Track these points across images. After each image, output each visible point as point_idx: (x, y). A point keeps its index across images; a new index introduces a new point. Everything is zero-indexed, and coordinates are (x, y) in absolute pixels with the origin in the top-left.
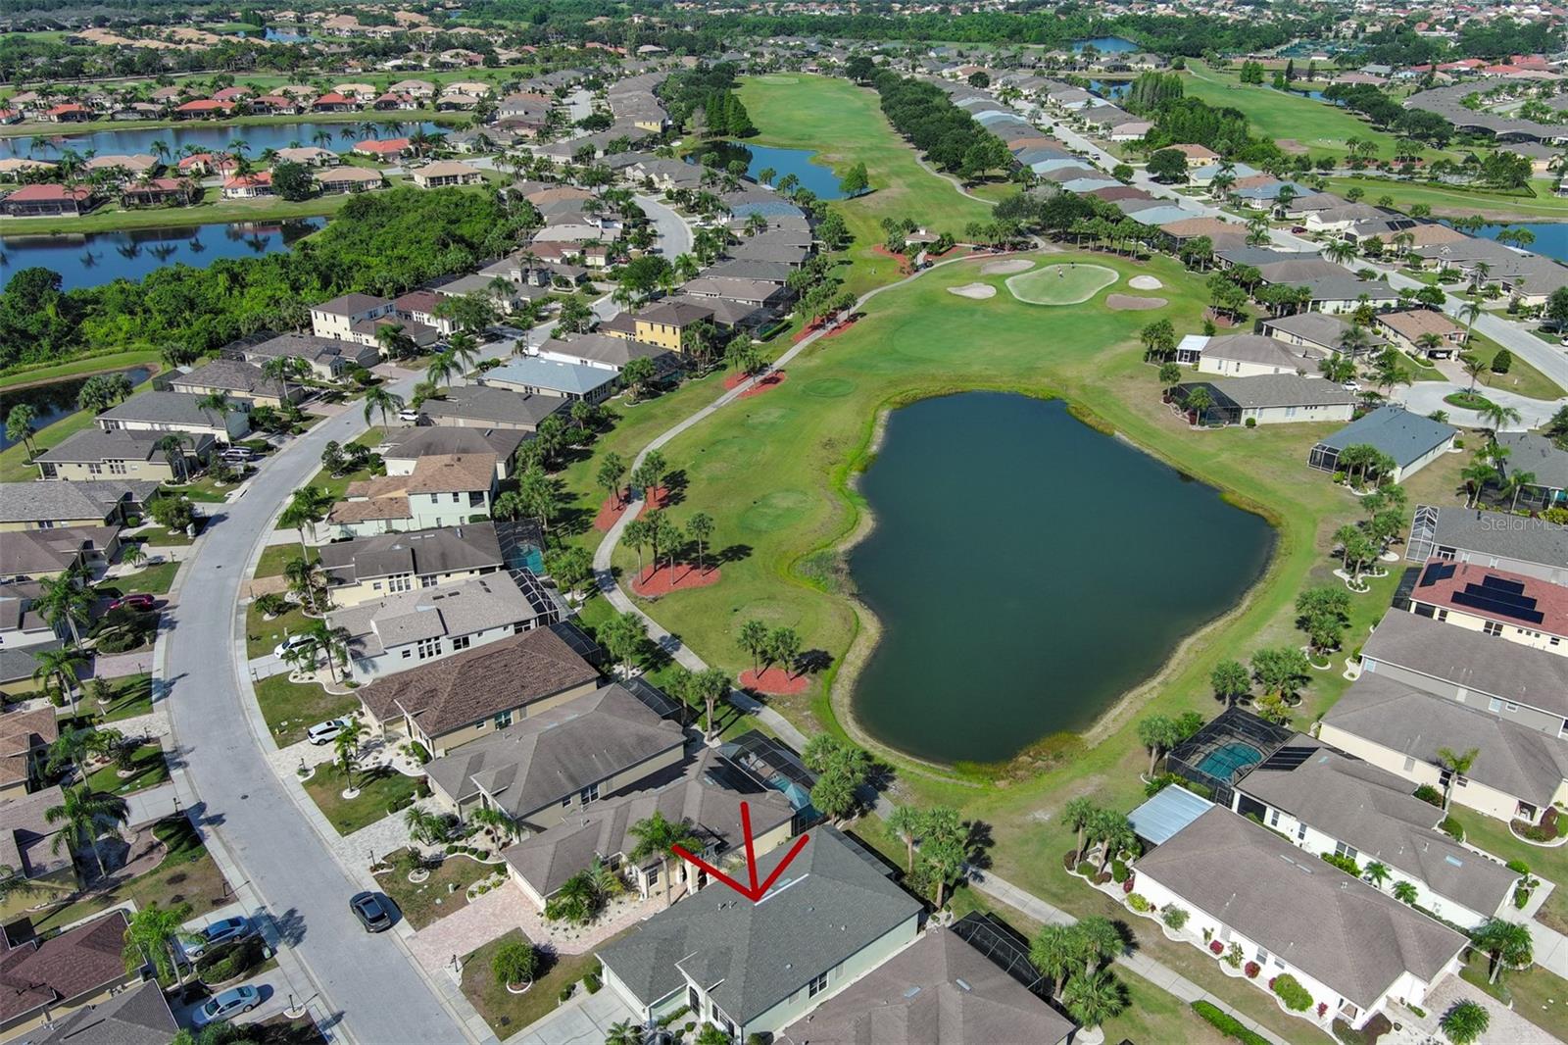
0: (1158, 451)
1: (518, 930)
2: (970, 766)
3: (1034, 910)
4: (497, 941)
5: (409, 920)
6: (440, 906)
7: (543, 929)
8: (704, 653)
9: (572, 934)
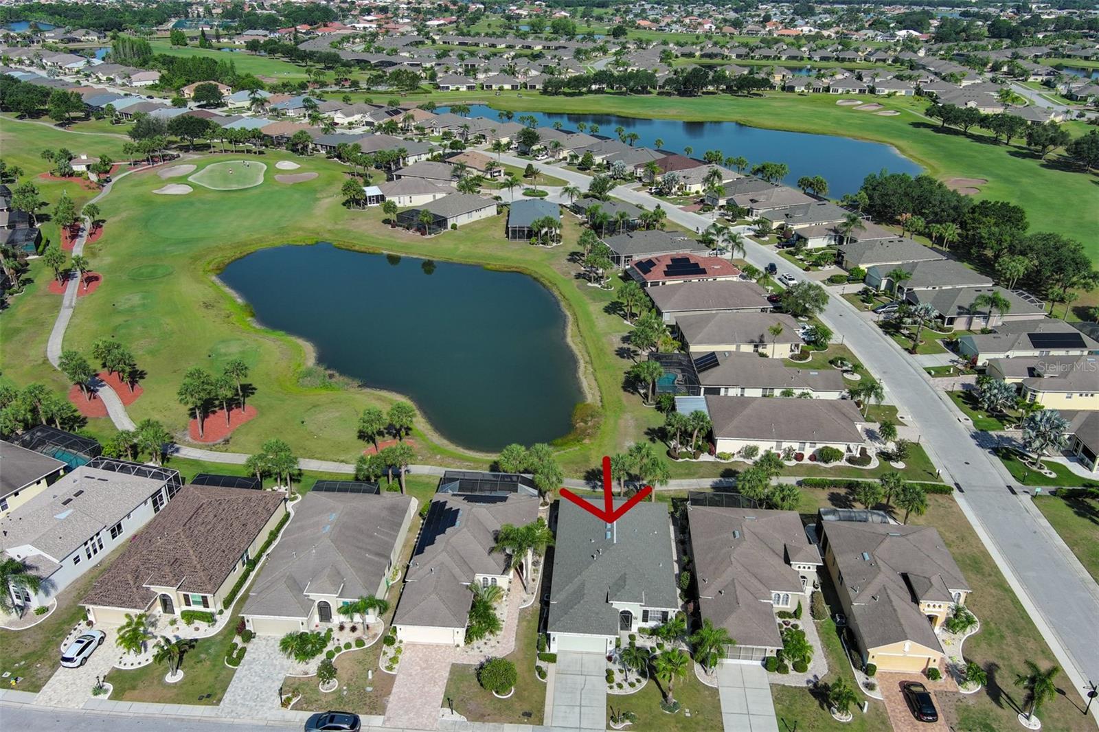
0: (422, 255)
1: (453, 664)
2: (559, 441)
3: (689, 485)
4: (450, 680)
5: (366, 713)
6: (375, 690)
7: (470, 653)
8: (319, 456)
9: (493, 643)
